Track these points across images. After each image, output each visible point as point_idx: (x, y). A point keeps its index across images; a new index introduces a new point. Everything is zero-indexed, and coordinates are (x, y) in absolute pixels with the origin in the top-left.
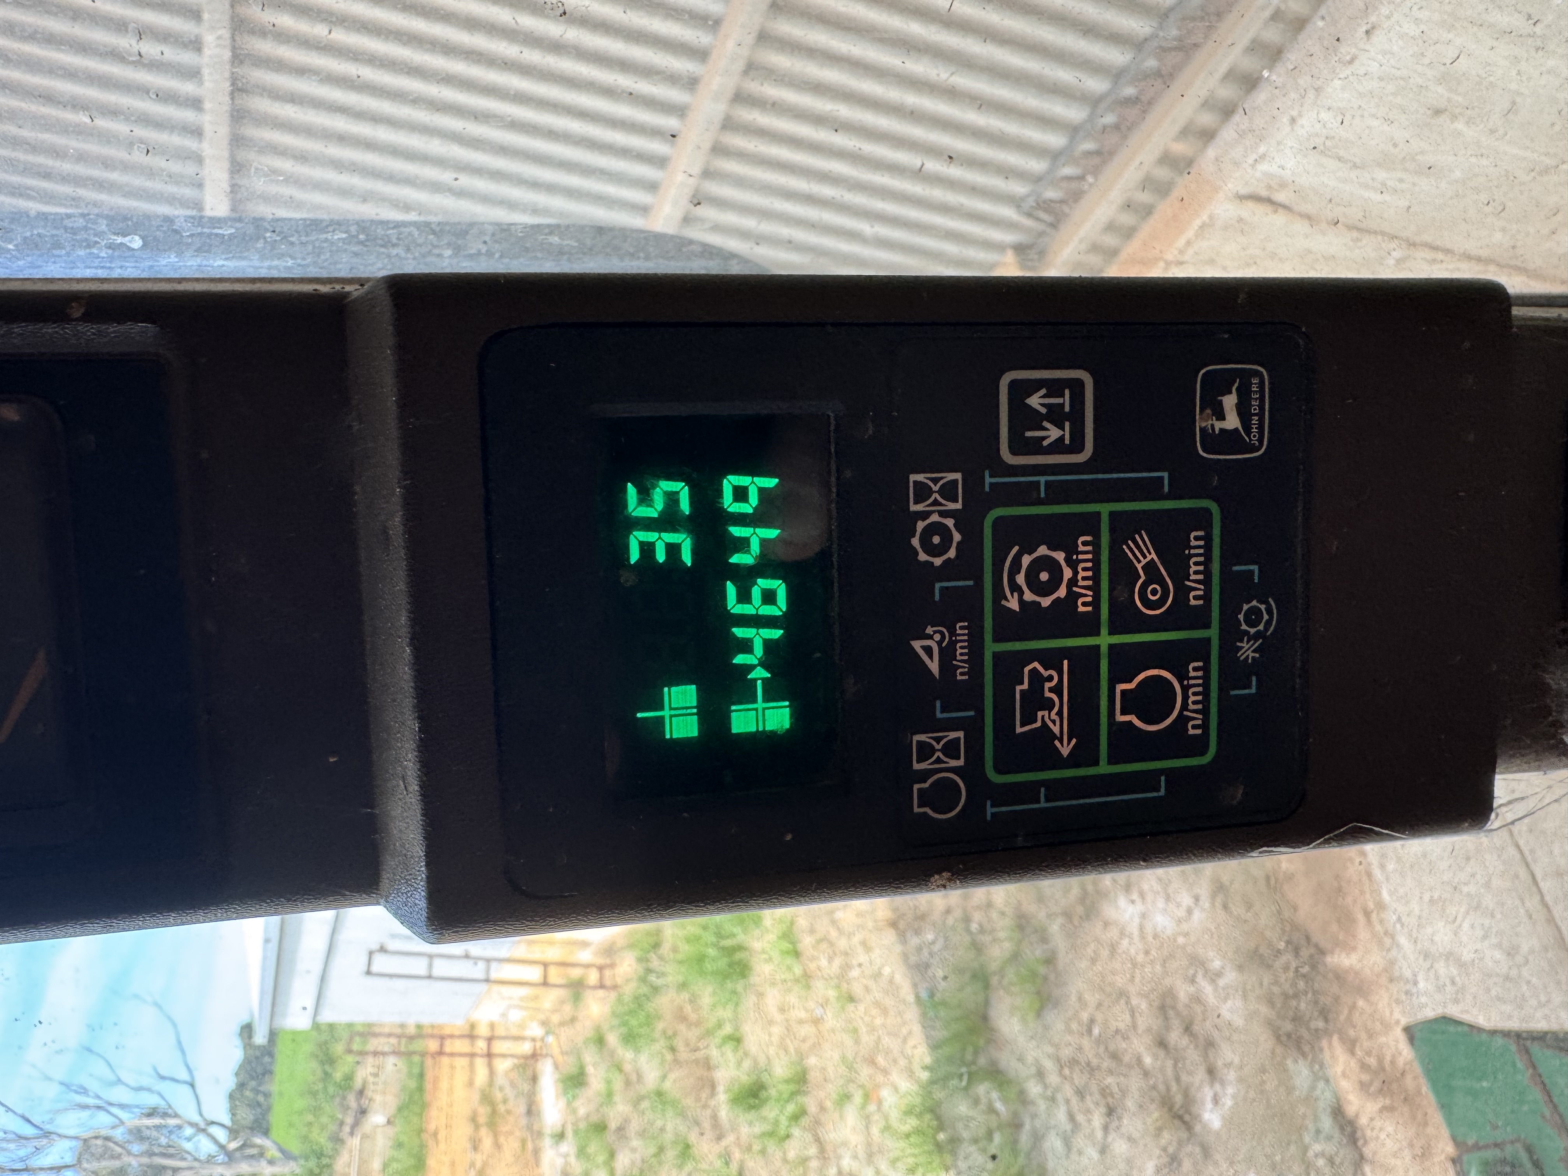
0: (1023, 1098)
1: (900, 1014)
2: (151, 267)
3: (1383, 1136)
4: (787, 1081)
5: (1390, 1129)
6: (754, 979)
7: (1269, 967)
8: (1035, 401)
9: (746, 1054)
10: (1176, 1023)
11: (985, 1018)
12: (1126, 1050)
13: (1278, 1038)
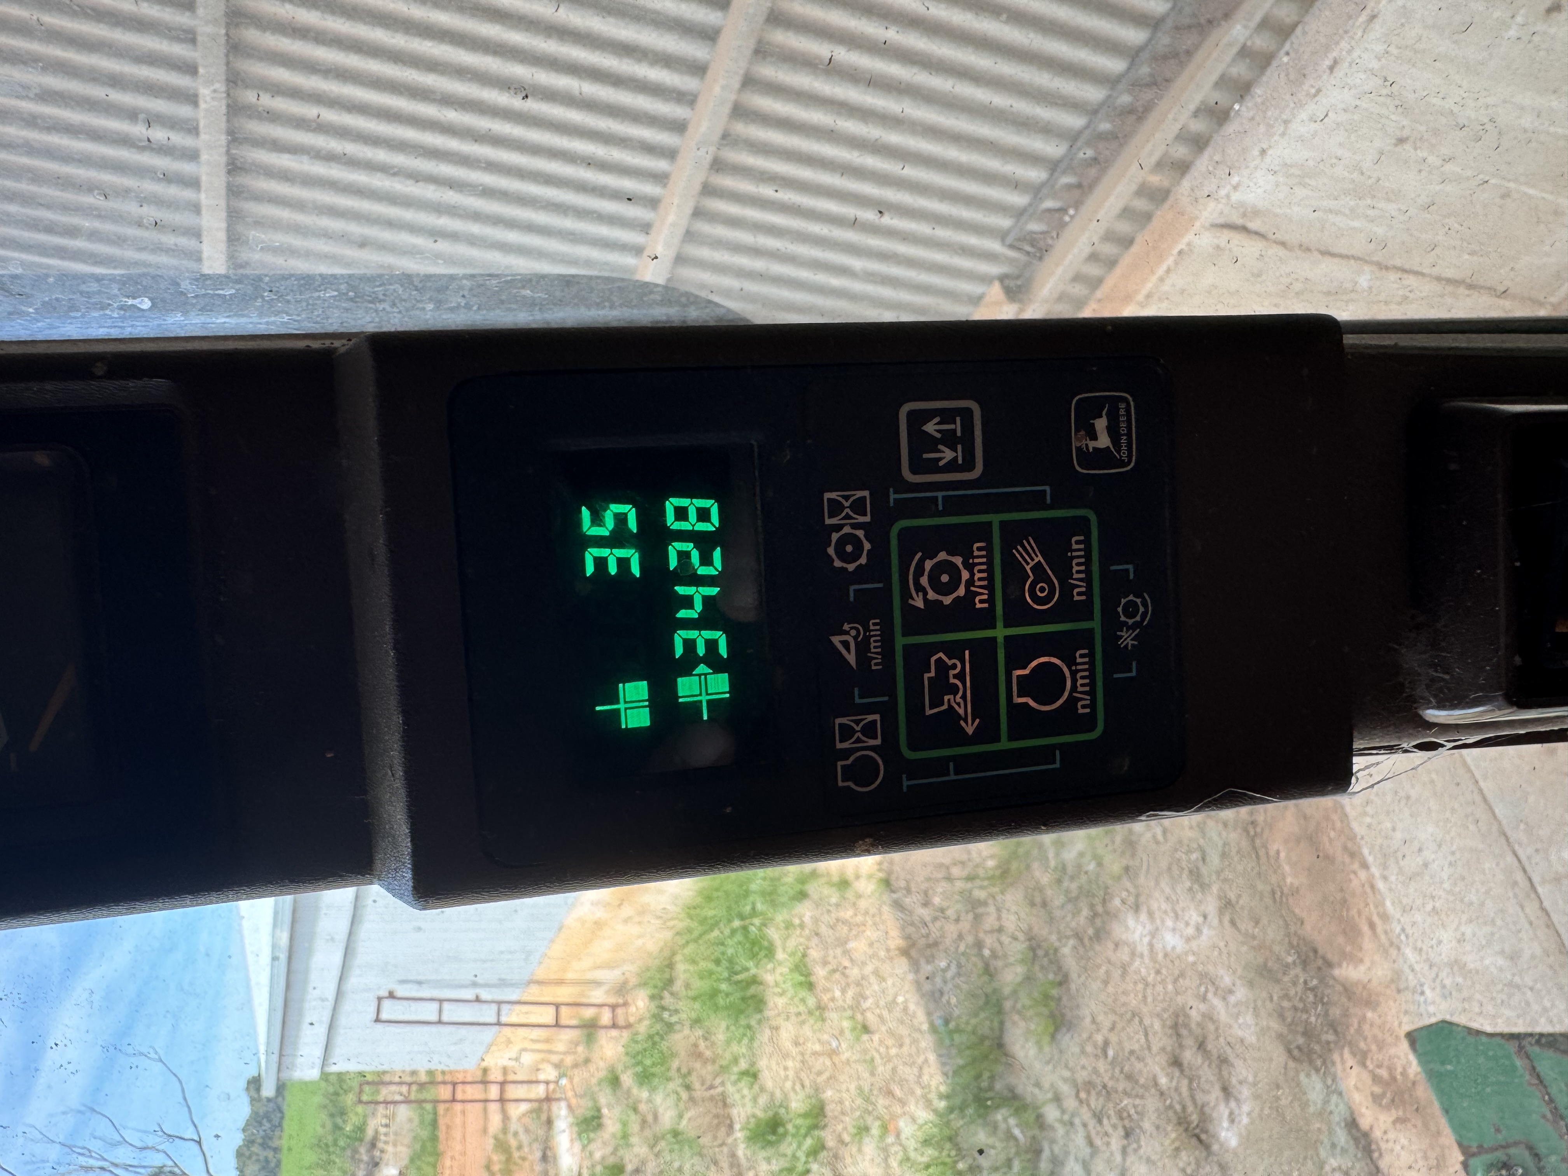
0: (1040, 1122)
1: (915, 1041)
2: (159, 325)
3: (1398, 1148)
4: (805, 1115)
5: (1404, 1141)
6: (768, 1013)
7: (1278, 981)
8: (931, 428)
9: (762, 1089)
10: (1189, 1042)
11: (1000, 1045)
12: (1141, 1071)
13: (1289, 1051)
